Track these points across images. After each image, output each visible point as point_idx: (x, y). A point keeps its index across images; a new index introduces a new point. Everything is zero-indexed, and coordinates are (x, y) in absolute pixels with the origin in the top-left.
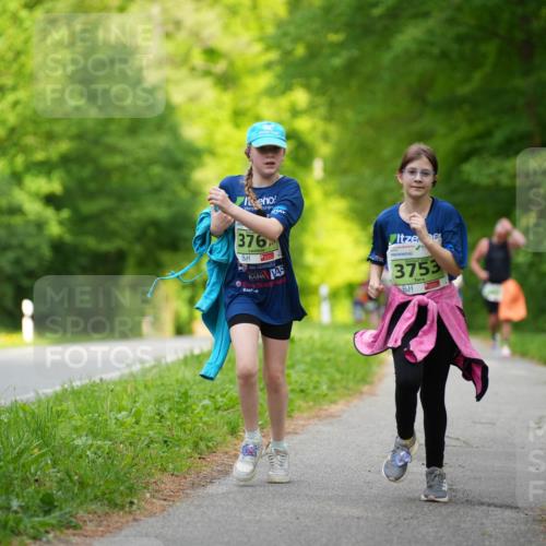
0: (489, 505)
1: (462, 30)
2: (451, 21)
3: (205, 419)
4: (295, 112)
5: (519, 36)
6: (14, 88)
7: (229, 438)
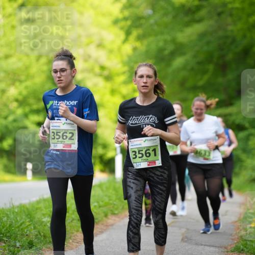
0: (205, 245)
6: (26, 81)
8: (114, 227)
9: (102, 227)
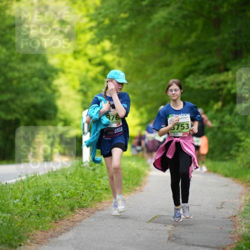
0: (197, 246)
1: (186, 13)
2: (180, 8)
3: (58, 203)
4: (104, 52)
5: (214, 16)
7: (70, 212)
8: (83, 223)
9: (68, 223)
